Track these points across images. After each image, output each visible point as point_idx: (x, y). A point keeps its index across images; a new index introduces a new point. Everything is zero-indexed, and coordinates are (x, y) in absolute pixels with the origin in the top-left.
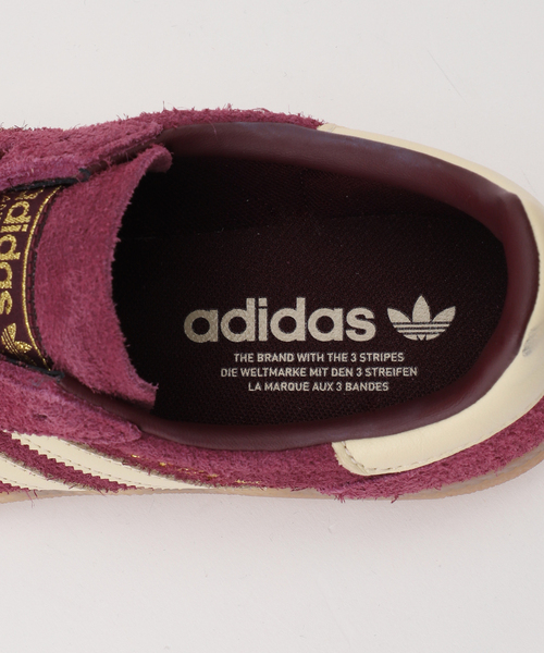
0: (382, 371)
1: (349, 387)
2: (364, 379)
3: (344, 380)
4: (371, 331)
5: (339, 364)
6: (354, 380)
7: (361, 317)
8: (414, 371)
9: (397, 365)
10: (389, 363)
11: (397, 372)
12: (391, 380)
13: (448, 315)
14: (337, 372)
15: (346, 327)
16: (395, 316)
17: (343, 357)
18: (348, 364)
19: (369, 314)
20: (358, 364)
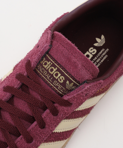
0: (104, 54)
1: (102, 61)
2: (102, 58)
3: (100, 61)
4: (95, 50)
5: (96, 60)
6: (101, 59)
7: (91, 50)
8: (108, 50)
9: (104, 51)
10: (103, 52)
11: (105, 52)
12: (106, 54)
13: (103, 37)
14: (98, 61)
15: (91, 53)
16: (96, 45)
17: (96, 58)
18: (98, 58)
19: (92, 48)
20: (99, 57)
